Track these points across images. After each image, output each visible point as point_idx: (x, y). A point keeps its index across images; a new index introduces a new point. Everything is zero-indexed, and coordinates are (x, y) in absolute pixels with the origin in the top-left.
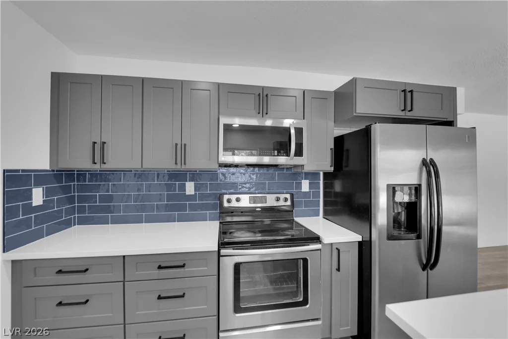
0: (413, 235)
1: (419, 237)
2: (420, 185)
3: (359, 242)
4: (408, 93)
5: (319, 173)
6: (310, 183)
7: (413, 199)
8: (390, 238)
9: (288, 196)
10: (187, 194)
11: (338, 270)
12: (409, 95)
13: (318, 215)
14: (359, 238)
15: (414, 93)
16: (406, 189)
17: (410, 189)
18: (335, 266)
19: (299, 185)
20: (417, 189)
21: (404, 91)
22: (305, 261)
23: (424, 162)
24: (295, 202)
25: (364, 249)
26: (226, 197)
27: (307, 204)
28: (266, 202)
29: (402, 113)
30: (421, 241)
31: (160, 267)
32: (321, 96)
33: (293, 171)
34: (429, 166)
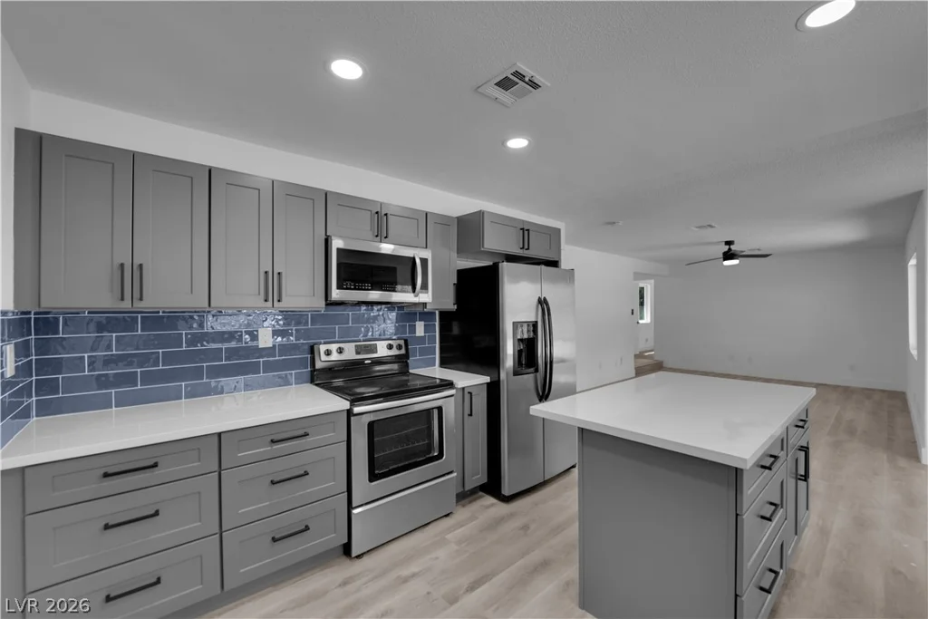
0: (532, 370)
1: (537, 371)
2: (536, 322)
3: (487, 383)
4: (525, 231)
5: (435, 313)
6: (425, 325)
7: (532, 335)
8: (516, 373)
9: (402, 342)
10: (260, 347)
11: (471, 415)
12: (526, 233)
13: (434, 365)
14: (487, 379)
15: (531, 232)
16: (525, 325)
17: (528, 325)
18: (467, 411)
19: (413, 329)
20: (535, 325)
21: (522, 229)
22: (440, 409)
23: (540, 301)
24: (410, 351)
25: (493, 390)
26: (323, 348)
27: (423, 352)
28: (376, 352)
29: (521, 251)
30: (538, 374)
31: (273, 442)
32: (444, 221)
33: (406, 310)
34: (543, 303)
